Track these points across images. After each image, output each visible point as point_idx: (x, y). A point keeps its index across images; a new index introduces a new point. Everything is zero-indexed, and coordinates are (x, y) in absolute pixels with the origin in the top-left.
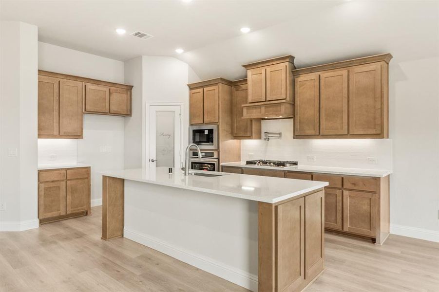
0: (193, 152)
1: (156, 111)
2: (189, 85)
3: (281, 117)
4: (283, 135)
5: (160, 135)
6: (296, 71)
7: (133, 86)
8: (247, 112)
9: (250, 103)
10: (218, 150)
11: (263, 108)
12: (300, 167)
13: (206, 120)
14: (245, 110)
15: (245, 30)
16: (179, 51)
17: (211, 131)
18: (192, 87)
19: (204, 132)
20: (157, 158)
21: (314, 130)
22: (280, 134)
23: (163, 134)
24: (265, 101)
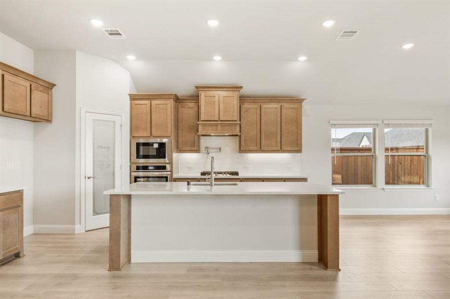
0: (137, 166)
1: (93, 120)
2: (130, 95)
3: (227, 135)
4: (222, 149)
5: (97, 147)
6: (242, 99)
7: (55, 85)
8: (202, 128)
9: (202, 121)
10: (171, 163)
11: (219, 127)
12: (241, 175)
13: (154, 133)
14: (200, 127)
15: (217, 58)
16: (131, 57)
17: (162, 145)
18: (133, 98)
19: (153, 145)
20: (94, 175)
21: (257, 146)
22: (220, 149)
23: (101, 147)
24: (218, 121)
